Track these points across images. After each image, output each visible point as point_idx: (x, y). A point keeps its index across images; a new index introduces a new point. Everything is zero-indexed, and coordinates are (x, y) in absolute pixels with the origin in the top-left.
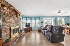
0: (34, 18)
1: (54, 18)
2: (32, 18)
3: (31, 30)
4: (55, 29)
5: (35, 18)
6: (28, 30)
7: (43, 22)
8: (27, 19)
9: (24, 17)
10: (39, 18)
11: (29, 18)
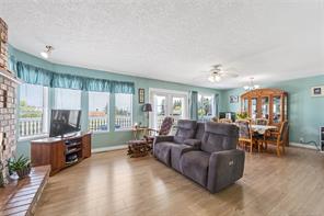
0: (104, 81)
1: (187, 93)
2: (90, 79)
3: (84, 153)
4: (214, 134)
5: (112, 83)
6: (68, 157)
7: (149, 108)
8: (51, 85)
9: (28, 67)
10: (131, 85)
11: (69, 77)
